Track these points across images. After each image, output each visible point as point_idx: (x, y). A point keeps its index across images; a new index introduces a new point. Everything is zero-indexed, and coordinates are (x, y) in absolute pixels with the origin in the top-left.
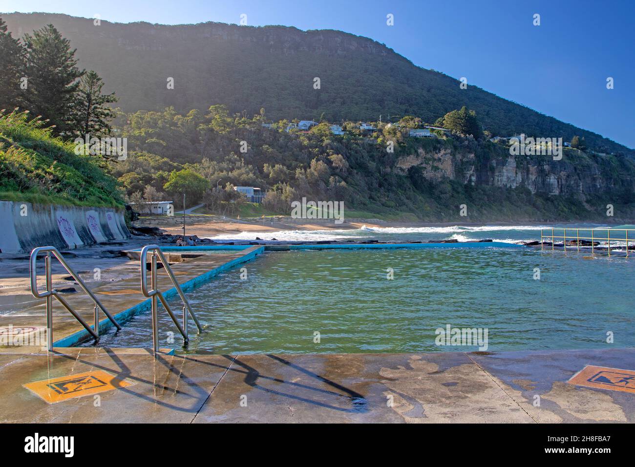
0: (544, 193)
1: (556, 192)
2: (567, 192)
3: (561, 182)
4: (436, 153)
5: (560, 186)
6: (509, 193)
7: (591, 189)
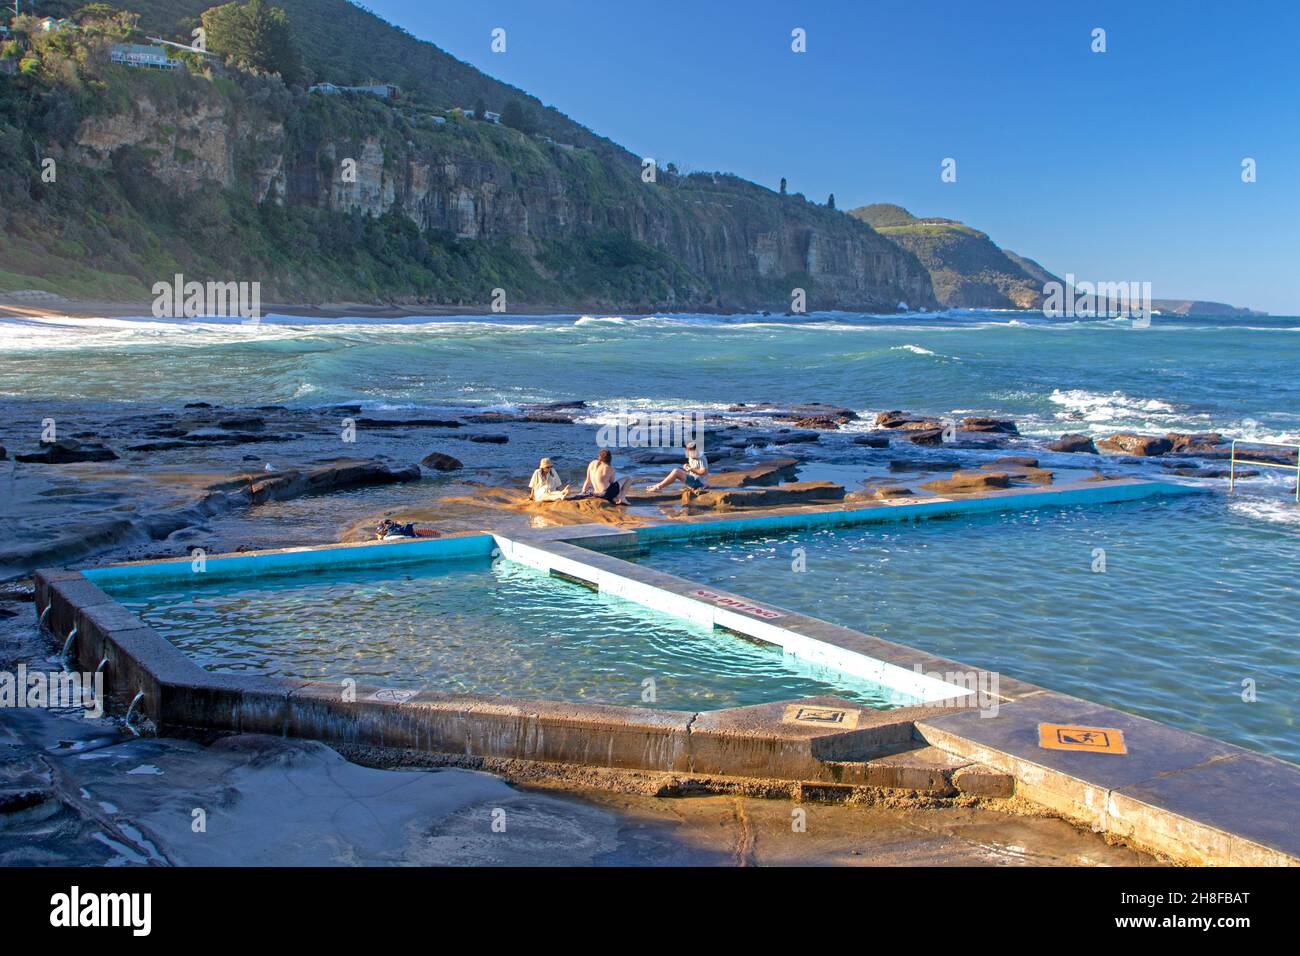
0: (443, 233)
1: (471, 232)
2: (496, 233)
3: (483, 208)
4: (188, 115)
5: (479, 218)
6: (368, 231)
7: (546, 227)
